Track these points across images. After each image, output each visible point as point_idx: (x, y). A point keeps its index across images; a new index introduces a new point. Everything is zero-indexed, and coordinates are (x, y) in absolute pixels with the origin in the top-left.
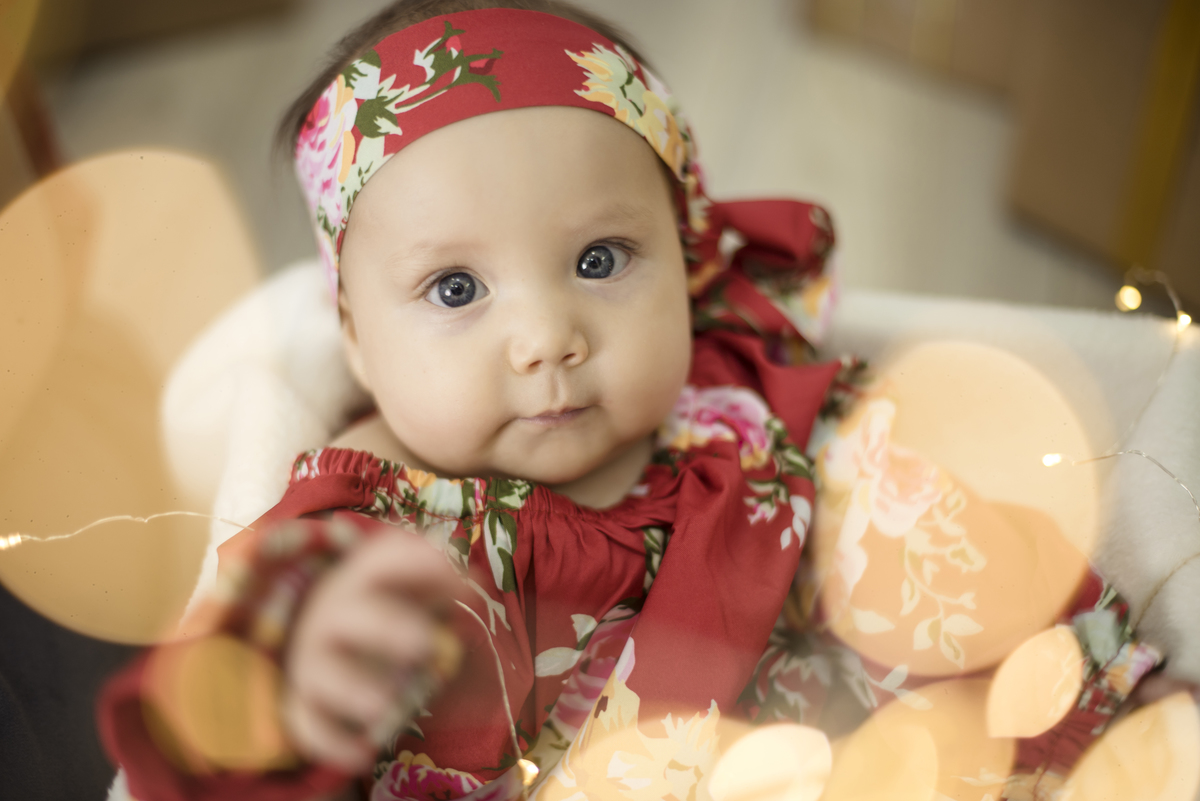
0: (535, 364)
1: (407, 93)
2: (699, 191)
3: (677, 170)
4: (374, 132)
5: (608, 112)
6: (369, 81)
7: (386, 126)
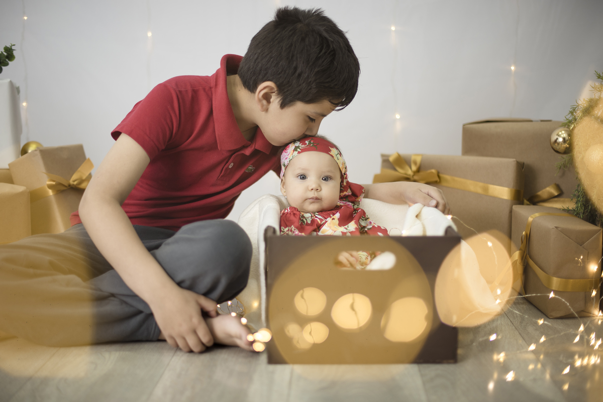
0: (312, 189)
1: (303, 146)
2: (346, 178)
3: (343, 173)
4: (296, 151)
5: (333, 157)
6: (297, 144)
7: (298, 150)
